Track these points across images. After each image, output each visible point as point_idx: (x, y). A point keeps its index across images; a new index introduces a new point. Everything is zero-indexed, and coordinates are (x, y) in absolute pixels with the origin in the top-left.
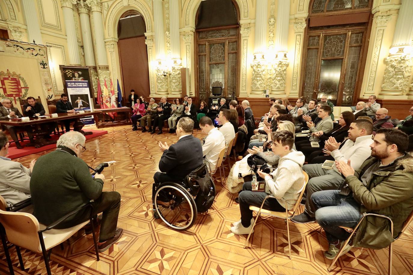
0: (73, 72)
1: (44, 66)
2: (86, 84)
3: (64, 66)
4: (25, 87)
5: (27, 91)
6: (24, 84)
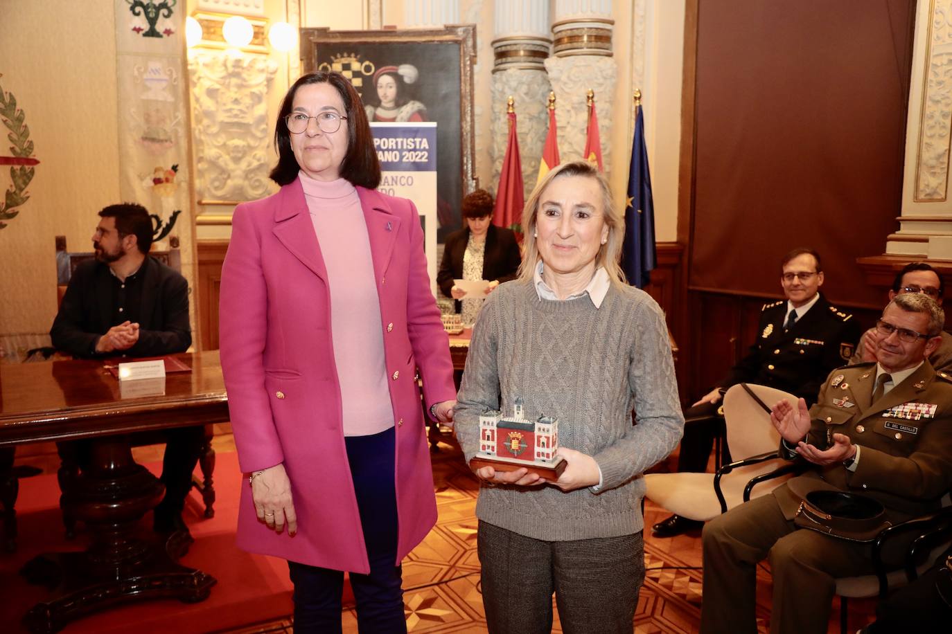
0: (368, 69)
1: (152, 22)
2: (425, 144)
3: (324, 32)
4: (17, 156)
5: (26, 184)
6: (15, 137)
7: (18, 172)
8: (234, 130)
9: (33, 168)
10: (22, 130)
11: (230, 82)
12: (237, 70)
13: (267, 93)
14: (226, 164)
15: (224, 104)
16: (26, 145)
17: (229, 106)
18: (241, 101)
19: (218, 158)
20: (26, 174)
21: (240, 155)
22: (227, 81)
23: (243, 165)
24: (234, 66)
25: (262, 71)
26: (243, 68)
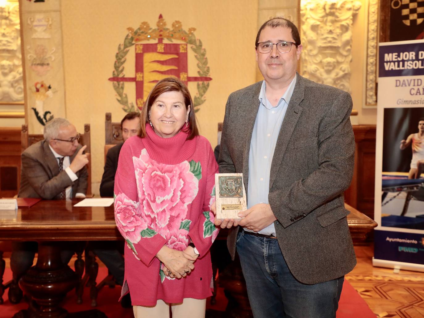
4: (201, 76)
5: (204, 92)
6: (200, 65)
7: (201, 86)
8: (328, 51)
9: (209, 83)
10: (204, 60)
11: (326, 20)
12: (332, 11)
13: (352, 24)
14: (321, 75)
15: (322, 35)
16: (206, 69)
17: (326, 35)
18: (333, 31)
19: (316, 71)
20: (204, 87)
21: (331, 68)
22: (325, 19)
23: (333, 75)
24: (330, 8)
25: (349, 9)
26: (336, 9)
